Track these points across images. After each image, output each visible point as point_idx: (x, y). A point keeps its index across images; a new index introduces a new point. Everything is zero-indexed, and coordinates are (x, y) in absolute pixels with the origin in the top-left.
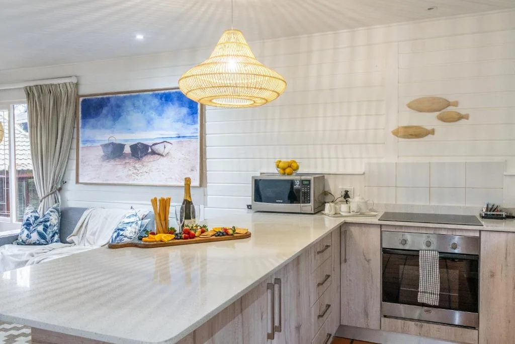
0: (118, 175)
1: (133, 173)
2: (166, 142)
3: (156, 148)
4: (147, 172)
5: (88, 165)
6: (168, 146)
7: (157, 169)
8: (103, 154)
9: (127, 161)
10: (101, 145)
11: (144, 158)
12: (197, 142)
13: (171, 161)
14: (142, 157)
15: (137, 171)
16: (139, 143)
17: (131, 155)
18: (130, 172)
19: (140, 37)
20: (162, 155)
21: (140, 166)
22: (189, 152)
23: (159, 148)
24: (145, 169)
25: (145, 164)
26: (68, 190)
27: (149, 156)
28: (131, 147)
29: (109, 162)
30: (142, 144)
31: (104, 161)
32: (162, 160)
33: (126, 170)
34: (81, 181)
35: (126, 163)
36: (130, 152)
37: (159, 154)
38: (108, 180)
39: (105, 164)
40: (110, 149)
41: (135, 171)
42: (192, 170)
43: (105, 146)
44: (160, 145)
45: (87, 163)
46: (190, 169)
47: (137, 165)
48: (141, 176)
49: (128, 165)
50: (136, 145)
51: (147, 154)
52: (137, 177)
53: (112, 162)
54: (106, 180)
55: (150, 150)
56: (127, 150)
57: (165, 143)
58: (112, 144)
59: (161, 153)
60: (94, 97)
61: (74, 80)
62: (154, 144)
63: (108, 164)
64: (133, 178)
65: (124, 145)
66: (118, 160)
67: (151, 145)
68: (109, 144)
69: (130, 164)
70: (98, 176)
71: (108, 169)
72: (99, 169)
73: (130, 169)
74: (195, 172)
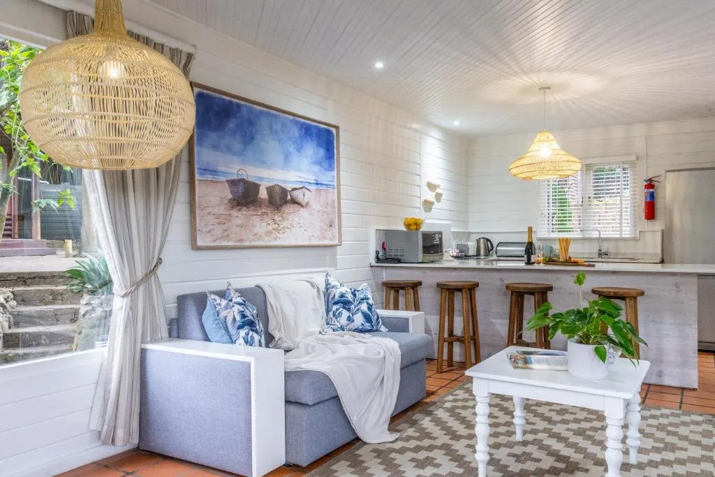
0: (255, 232)
1: (274, 229)
2: (305, 188)
3: (295, 193)
4: (288, 228)
5: (209, 213)
6: (307, 193)
7: (299, 223)
8: (230, 196)
9: (263, 211)
10: (227, 181)
11: (283, 208)
12: (334, 192)
13: (311, 214)
14: (281, 206)
16: (276, 185)
17: (268, 203)
18: (270, 228)
20: (302, 206)
21: (280, 218)
22: (327, 204)
23: (298, 195)
24: (285, 224)
25: (285, 216)
27: (289, 205)
28: (268, 189)
29: (239, 210)
30: (281, 187)
31: (232, 208)
32: (303, 212)
33: (264, 224)
34: (200, 243)
35: (263, 214)
36: (267, 197)
37: (299, 204)
39: (234, 213)
40: (241, 188)
41: (276, 226)
42: (331, 226)
43: (233, 183)
44: (299, 191)
46: (329, 225)
47: (276, 218)
48: (283, 233)
49: (265, 216)
50: (273, 187)
51: (286, 202)
52: (278, 235)
53: (244, 211)
54: (239, 241)
55: (289, 197)
56: (263, 194)
57: (304, 190)
58: (244, 181)
59: (301, 201)
61: (190, 50)
62: (294, 189)
63: (239, 214)
64: (274, 236)
65: (259, 185)
66: (252, 207)
67: (290, 189)
68: (239, 181)
69: (267, 215)
70: (226, 233)
71: (240, 222)
72: (226, 221)
73: (269, 222)
74: (333, 228)
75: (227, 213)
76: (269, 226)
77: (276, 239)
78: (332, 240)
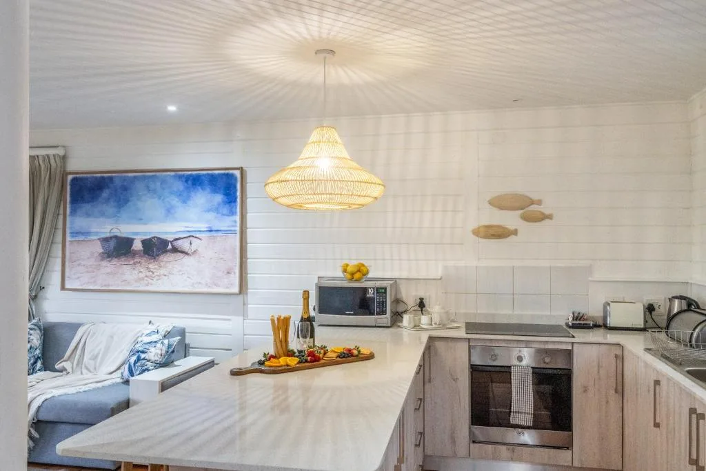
0: (124, 279)
1: (146, 276)
2: (193, 236)
3: (178, 243)
4: (165, 275)
5: (79, 265)
6: (195, 242)
7: (180, 271)
8: (102, 250)
9: (137, 260)
10: (99, 239)
11: (161, 257)
12: (235, 238)
13: (199, 262)
14: (158, 255)
15: (151, 273)
16: (154, 238)
17: (142, 253)
18: (141, 275)
19: (172, 108)
20: (187, 254)
21: (156, 266)
22: (225, 250)
23: (184, 245)
24: (162, 271)
25: (162, 264)
26: (46, 299)
27: (168, 254)
28: (144, 242)
29: (110, 261)
30: (159, 238)
31: (102, 259)
32: (187, 260)
33: (136, 272)
34: (67, 286)
35: (135, 264)
36: (142, 248)
37: (182, 252)
38: (109, 285)
39: (104, 263)
40: (112, 244)
42: (228, 273)
43: (105, 240)
44: (184, 240)
45: (78, 263)
46: (226, 272)
47: (150, 266)
48: (157, 280)
49: (138, 265)
50: (150, 240)
51: (166, 251)
52: (150, 281)
53: (115, 261)
54: (105, 286)
55: (170, 247)
56: (138, 246)
57: (191, 238)
58: (116, 237)
59: (186, 251)
60: (89, 175)
61: (61, 152)
62: (176, 240)
63: (109, 264)
64: (147, 282)
65: (133, 239)
66: (123, 259)
67: (172, 240)
68: (111, 238)
69: (141, 264)
70: (93, 279)
71: (108, 270)
72: (95, 270)
73: (142, 270)
74: (232, 275)
75: (97, 263)
76: (140, 274)
77: (147, 285)
78: (227, 288)
